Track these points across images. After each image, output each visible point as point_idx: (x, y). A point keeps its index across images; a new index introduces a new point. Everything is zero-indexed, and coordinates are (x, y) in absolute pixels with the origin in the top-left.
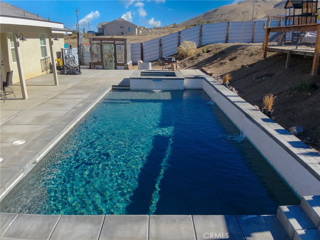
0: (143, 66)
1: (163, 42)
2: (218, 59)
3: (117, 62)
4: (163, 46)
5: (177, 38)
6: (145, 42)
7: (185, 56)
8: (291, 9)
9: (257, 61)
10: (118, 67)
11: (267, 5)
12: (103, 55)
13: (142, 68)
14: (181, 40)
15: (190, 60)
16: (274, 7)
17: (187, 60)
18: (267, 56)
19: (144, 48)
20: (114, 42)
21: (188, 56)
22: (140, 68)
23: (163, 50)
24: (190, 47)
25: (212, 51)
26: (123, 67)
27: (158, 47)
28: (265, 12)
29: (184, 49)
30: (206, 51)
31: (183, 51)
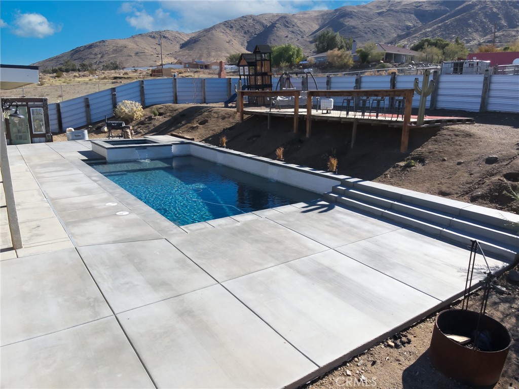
0: (76, 136)
1: (91, 102)
2: (183, 123)
3: (34, 133)
4: (92, 107)
5: (110, 97)
6: (61, 103)
7: (130, 121)
8: (245, 67)
9: (234, 124)
10: (36, 139)
11: (170, 44)
12: (9, 123)
13: (75, 138)
14: (118, 100)
15: (140, 126)
16: (181, 48)
17: (136, 125)
18: (244, 118)
19: (62, 111)
20: (27, 103)
21: (134, 120)
22: (71, 138)
23: (93, 112)
24: (135, 109)
25: (166, 114)
26: (43, 139)
27: (83, 110)
28: (168, 54)
29: (127, 111)
30: (158, 114)
31: (126, 113)
